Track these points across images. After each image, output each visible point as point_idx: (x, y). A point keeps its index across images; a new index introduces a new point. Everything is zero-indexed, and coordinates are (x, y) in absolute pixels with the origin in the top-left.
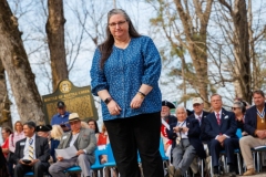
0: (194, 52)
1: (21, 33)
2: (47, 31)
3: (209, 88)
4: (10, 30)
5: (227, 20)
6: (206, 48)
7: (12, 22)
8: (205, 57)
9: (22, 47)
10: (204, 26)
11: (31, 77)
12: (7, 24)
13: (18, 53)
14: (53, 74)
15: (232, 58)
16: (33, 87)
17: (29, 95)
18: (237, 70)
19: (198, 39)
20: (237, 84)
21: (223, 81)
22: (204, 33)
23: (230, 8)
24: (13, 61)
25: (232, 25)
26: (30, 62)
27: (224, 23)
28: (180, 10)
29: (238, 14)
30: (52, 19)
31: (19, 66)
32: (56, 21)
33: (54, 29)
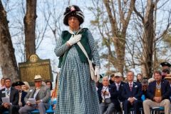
0: (117, 45)
1: (8, 22)
2: (25, 22)
3: (124, 68)
4: (1, 19)
5: (140, 26)
6: (125, 42)
7: (3, 14)
8: (123, 48)
9: (8, 31)
10: (125, 28)
11: (12, 50)
13: (5, 35)
15: (141, 50)
16: (12, 57)
17: (10, 62)
18: (144, 58)
19: (120, 36)
20: (143, 67)
21: (134, 64)
22: (124, 32)
23: (143, 18)
24: (2, 39)
25: (143, 29)
27: (138, 27)
28: (110, 16)
29: (148, 22)
31: (5, 43)
32: (31, 16)
33: (29, 22)
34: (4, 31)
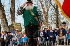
0: (45, 17)
1: (4, 10)
3: (48, 25)
4: (2, 9)
5: (53, 10)
6: (48, 16)
7: (2, 8)
8: (48, 18)
10: (48, 11)
11: (6, 21)
13: (3, 15)
15: (54, 18)
16: (7, 23)
17: (6, 25)
18: (55, 21)
19: (46, 14)
20: (55, 25)
21: (52, 24)
23: (54, 7)
24: (2, 17)
25: (55, 11)
28: (42, 7)
29: (56, 8)
30: (12, 7)
31: (4, 18)
33: (12, 10)
34: (3, 14)
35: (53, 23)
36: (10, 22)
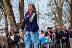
0: (59, 14)
1: (12, 6)
2: (19, 6)
3: (62, 24)
4: (9, 5)
5: (68, 6)
6: (62, 13)
7: (10, 3)
8: (61, 15)
9: (12, 10)
10: (62, 7)
11: (14, 18)
12: (8, 4)
13: (11, 12)
14: (20, 17)
15: (69, 16)
16: (14, 21)
17: (13, 23)
18: (70, 19)
19: (60, 10)
20: (70, 23)
22: (61, 9)
23: (69, 2)
26: (14, 14)
28: (55, 2)
29: (71, 4)
30: (21, 3)
31: (11, 15)
32: (22, 3)
33: (21, 5)
34: (10, 10)
35: (67, 21)
36: (18, 19)
